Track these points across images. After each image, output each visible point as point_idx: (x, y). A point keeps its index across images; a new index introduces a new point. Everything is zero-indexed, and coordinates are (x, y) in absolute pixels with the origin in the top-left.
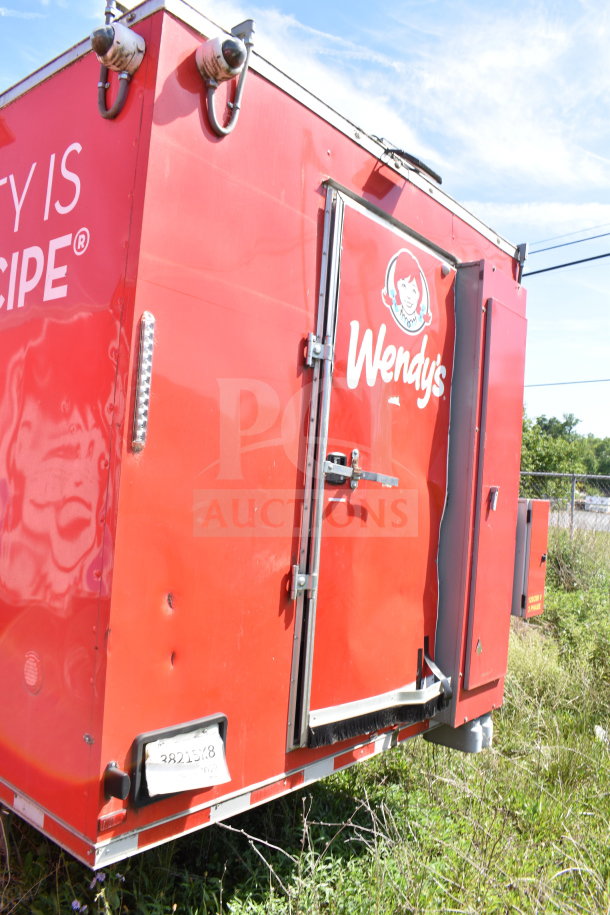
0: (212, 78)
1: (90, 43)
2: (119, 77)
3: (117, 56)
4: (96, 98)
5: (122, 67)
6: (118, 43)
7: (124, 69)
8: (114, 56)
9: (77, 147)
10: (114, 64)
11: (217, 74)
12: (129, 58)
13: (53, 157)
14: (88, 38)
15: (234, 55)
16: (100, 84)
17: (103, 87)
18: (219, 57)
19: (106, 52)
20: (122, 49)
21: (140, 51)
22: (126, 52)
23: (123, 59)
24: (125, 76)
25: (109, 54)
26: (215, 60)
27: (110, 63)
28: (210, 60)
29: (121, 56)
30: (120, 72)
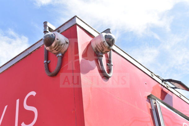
0: (100, 52)
1: (43, 41)
2: (57, 56)
3: (57, 45)
4: (44, 68)
5: (59, 51)
6: (57, 39)
7: (60, 52)
8: (55, 45)
9: (33, 93)
10: (55, 49)
11: (103, 50)
12: (63, 46)
13: (18, 101)
14: (41, 40)
15: (111, 40)
16: (45, 62)
17: (47, 63)
18: (104, 42)
19: (52, 44)
20: (60, 42)
21: (67, 43)
22: (61, 43)
23: (59, 47)
24: (60, 55)
25: (53, 45)
26: (102, 43)
27: (53, 49)
28: (100, 44)
29: (59, 45)
30: (58, 53)
